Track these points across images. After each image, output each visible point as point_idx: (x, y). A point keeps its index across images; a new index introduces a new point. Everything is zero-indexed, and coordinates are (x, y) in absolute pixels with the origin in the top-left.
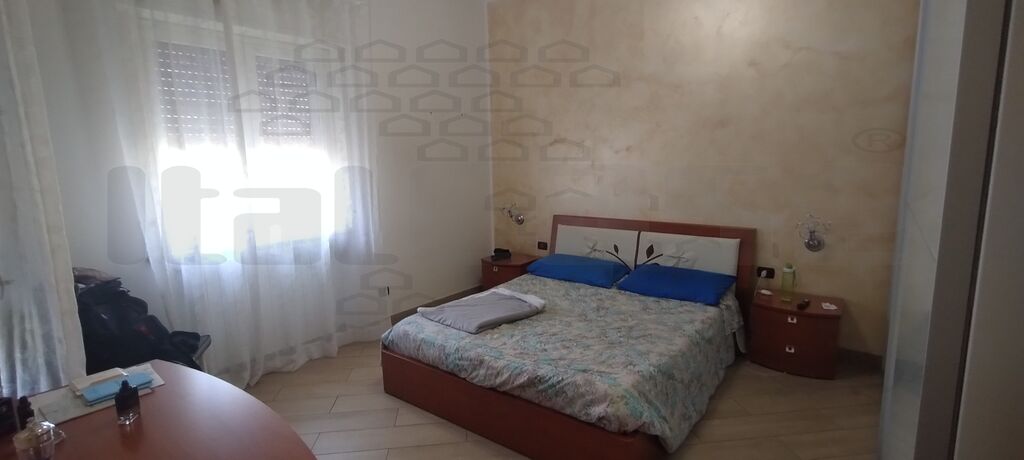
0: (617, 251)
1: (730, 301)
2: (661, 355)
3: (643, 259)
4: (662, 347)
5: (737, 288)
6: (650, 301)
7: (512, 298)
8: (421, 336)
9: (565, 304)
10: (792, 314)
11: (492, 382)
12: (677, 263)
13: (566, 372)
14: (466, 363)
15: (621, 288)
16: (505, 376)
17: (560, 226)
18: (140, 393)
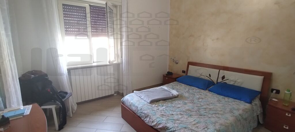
0: (210, 76)
1: (257, 102)
2: (221, 125)
3: (220, 80)
4: (222, 121)
5: (261, 96)
6: (221, 97)
7: (166, 91)
8: (132, 101)
9: (186, 95)
10: (289, 112)
11: (151, 124)
12: (234, 83)
13: (178, 127)
14: (143, 115)
15: (209, 91)
16: (155, 123)
17: (190, 66)
18: (10, 119)
